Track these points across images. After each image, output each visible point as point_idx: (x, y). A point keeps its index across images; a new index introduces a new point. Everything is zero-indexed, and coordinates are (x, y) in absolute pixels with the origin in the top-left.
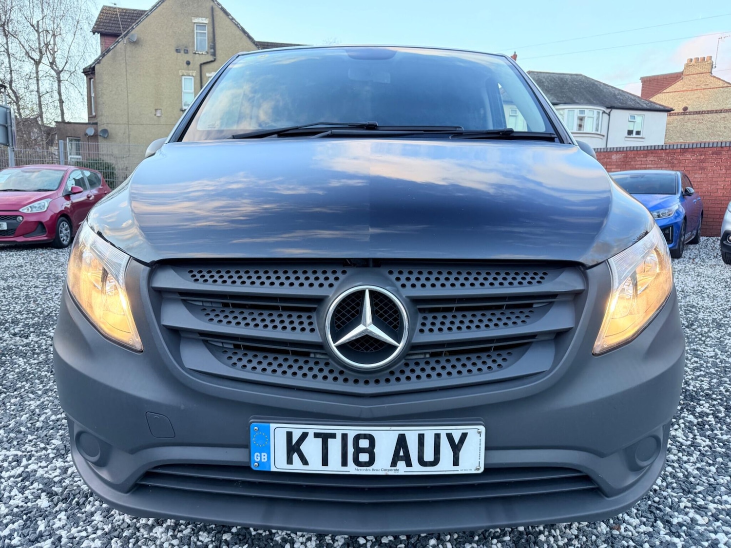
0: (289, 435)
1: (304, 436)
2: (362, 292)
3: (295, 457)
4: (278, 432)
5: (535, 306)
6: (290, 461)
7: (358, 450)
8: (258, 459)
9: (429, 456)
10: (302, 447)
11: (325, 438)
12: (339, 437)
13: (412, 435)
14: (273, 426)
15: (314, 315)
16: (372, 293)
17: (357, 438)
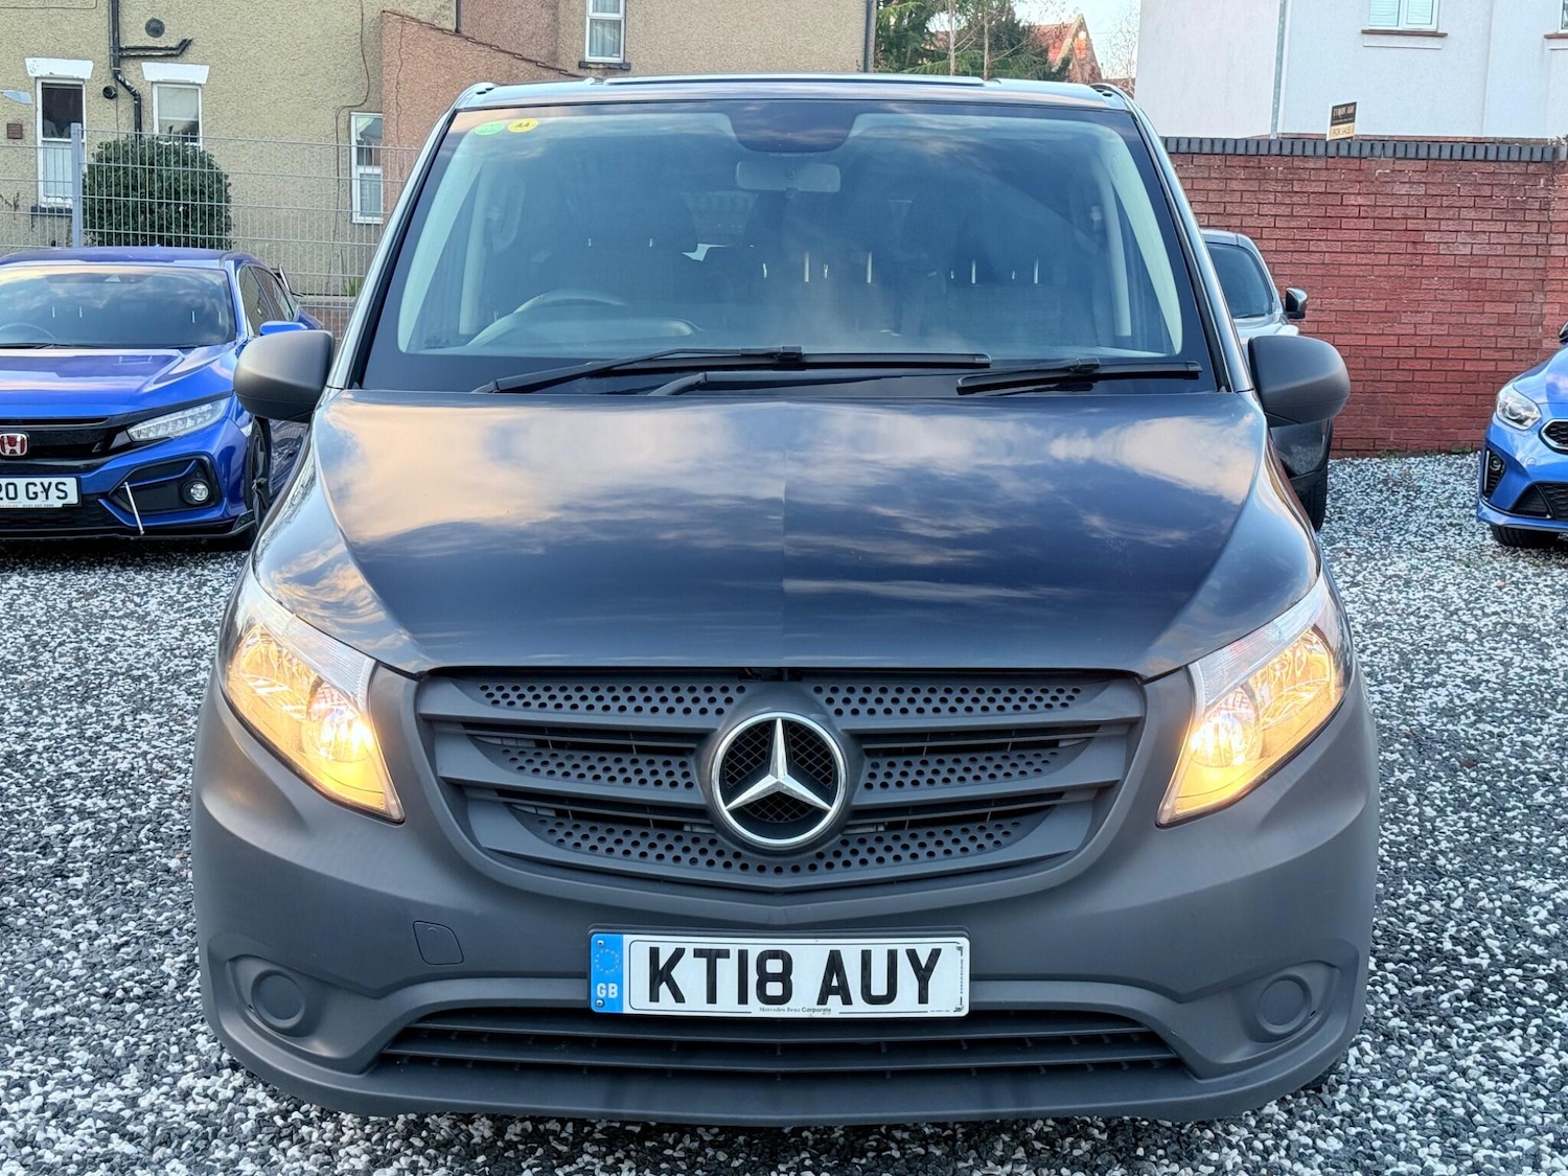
0: (654, 953)
1: (678, 954)
2: (771, 724)
3: (664, 988)
4: (636, 949)
5: (1061, 744)
6: (654, 997)
7: (764, 978)
8: (603, 995)
9: (879, 987)
10: (674, 973)
11: (712, 957)
12: (734, 956)
13: (851, 951)
14: (627, 938)
15: (691, 761)
16: (787, 724)
17: (763, 959)
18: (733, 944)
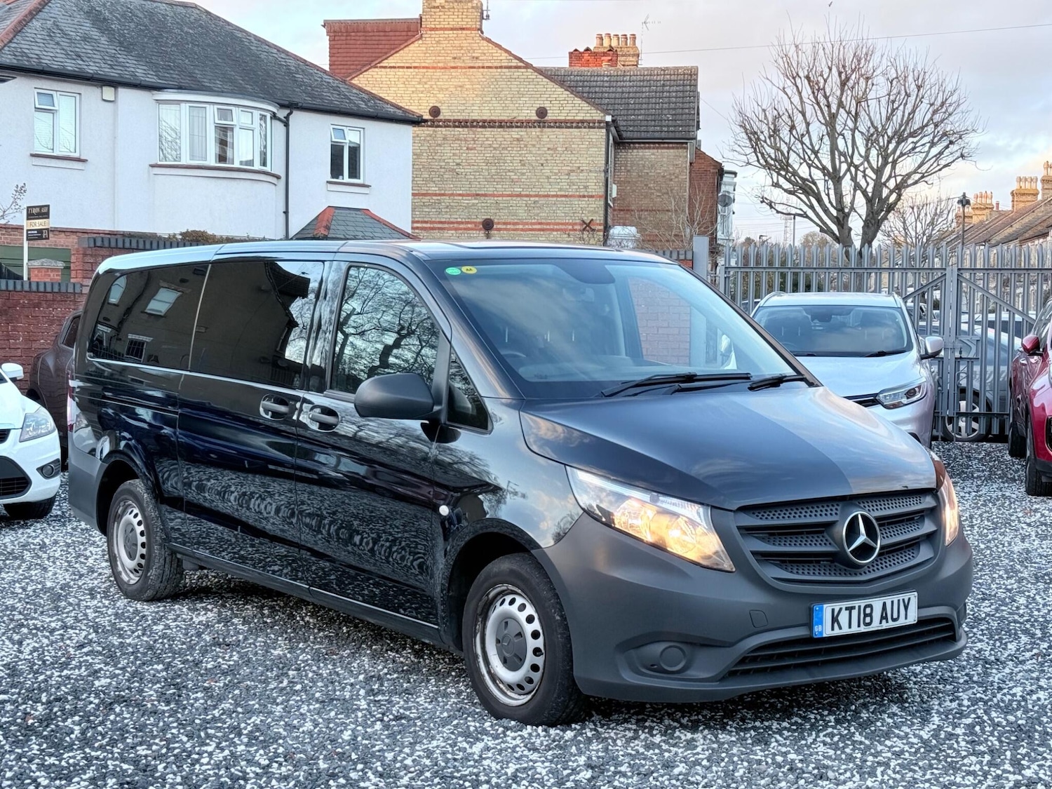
0: (833, 610)
1: (841, 609)
3: (836, 625)
4: (827, 608)
6: (833, 629)
7: (866, 615)
8: (817, 631)
9: (895, 616)
10: (839, 618)
11: (850, 609)
12: (857, 608)
13: (888, 600)
14: (825, 606)
16: (862, 516)
17: (866, 607)
18: (856, 603)
